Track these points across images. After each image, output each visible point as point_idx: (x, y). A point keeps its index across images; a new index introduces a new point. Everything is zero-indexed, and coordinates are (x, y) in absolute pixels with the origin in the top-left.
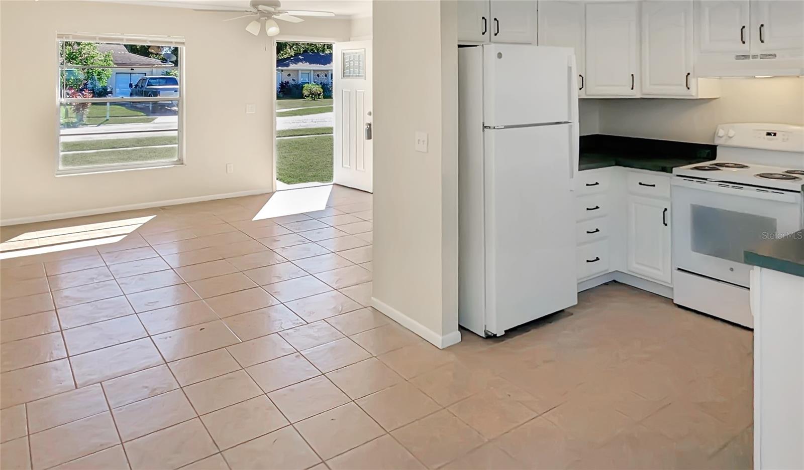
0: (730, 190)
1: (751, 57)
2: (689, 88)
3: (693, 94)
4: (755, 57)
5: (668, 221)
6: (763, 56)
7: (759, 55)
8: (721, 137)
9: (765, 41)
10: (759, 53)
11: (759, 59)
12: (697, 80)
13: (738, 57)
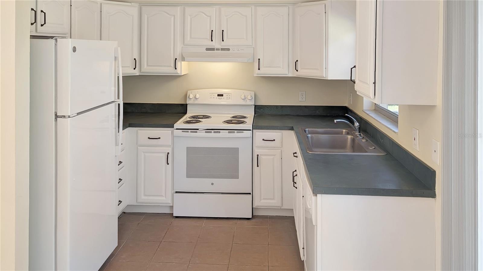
0: (212, 134)
1: (215, 50)
2: (176, 69)
3: (179, 73)
4: (218, 49)
5: (170, 161)
6: (222, 49)
7: (220, 48)
8: (191, 99)
9: (224, 41)
10: (220, 47)
11: (220, 51)
12: (181, 63)
13: (208, 49)
